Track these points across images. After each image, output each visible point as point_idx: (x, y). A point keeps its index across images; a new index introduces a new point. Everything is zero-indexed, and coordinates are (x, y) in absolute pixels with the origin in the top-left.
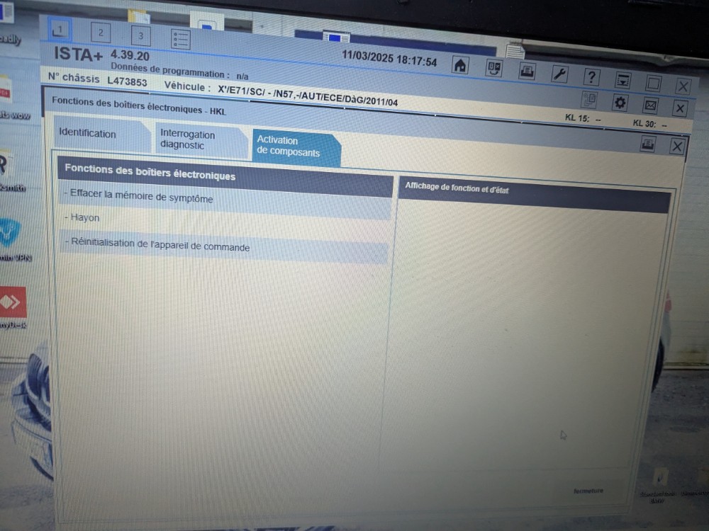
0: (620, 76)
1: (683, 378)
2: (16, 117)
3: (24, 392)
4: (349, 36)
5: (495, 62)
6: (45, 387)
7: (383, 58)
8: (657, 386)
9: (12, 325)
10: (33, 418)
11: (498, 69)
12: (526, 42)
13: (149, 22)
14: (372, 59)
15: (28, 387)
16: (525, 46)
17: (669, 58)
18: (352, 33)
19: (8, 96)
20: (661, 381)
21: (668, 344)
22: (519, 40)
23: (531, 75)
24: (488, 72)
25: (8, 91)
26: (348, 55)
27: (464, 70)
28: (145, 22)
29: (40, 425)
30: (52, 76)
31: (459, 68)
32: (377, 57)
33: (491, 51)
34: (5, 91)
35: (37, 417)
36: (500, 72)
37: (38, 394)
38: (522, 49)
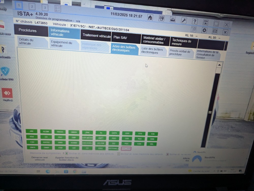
0: (204, 21)
1: (222, 122)
2: (7, 34)
3: (13, 121)
4: (113, 7)
5: (162, 16)
6: (19, 119)
7: (124, 15)
8: (213, 124)
9: (8, 100)
10: (16, 129)
11: (163, 19)
12: (173, 9)
13: (47, 3)
14: (121, 16)
15: (14, 119)
16: (172, 11)
17: (222, 15)
18: (114, 7)
19: (4, 27)
20: (215, 122)
21: (218, 111)
22: (170, 9)
23: (174, 21)
24: (160, 20)
25: (4, 26)
26: (113, 14)
27: (151, 19)
28: (46, 3)
29: (18, 131)
30: (17, 21)
31: (150, 18)
32: (122, 15)
33: (160, 13)
34: (2, 26)
35: (17, 128)
36: (163, 20)
37: (17, 121)
38: (171, 12)
